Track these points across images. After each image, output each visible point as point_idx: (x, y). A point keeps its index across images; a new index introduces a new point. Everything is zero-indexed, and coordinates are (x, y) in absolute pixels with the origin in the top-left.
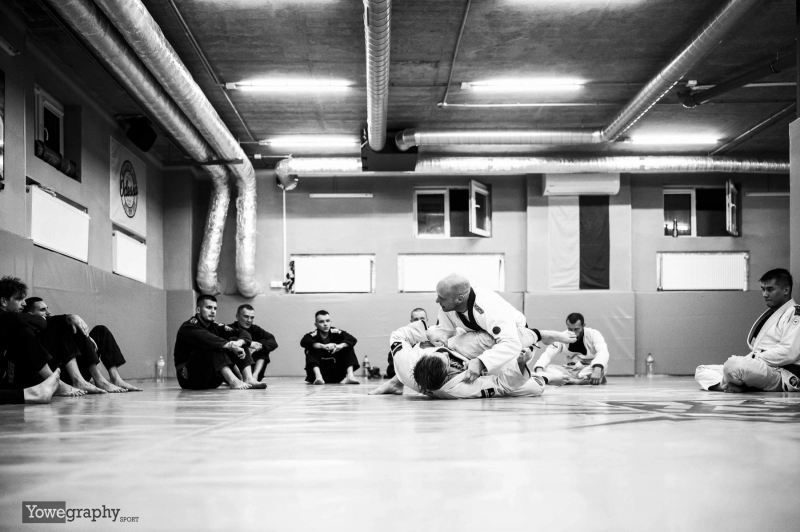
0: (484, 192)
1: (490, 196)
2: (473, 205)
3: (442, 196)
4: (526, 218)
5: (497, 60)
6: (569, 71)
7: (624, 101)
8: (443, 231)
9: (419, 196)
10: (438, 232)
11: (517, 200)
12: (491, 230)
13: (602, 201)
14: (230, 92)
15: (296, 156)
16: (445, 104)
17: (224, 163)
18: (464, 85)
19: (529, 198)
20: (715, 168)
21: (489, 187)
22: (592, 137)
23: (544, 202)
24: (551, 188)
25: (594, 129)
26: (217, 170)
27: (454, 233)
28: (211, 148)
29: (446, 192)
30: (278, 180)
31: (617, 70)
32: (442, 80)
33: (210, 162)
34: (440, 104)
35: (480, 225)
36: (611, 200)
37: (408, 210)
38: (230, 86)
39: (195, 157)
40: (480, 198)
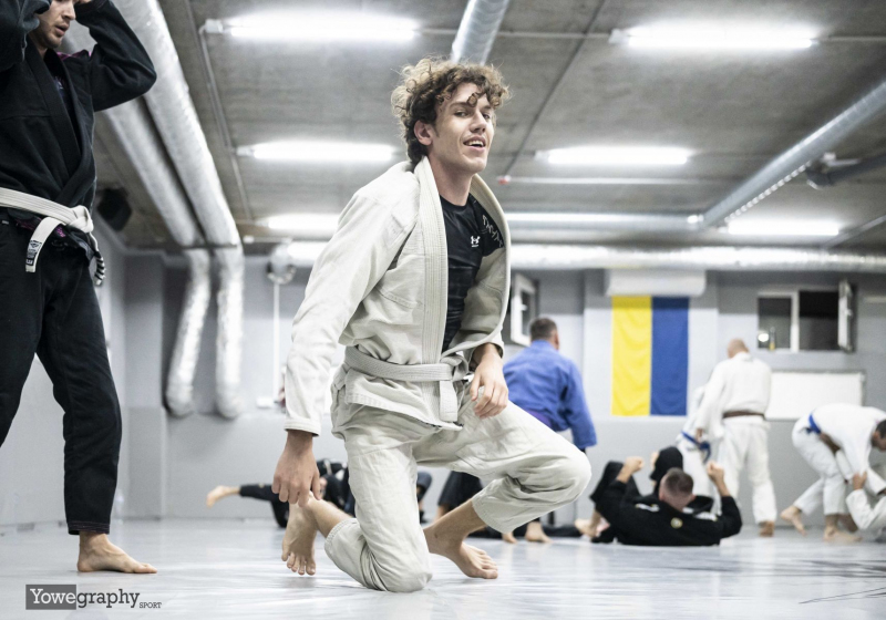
0: (531, 290)
1: (537, 295)
2: (517, 307)
4: (582, 324)
5: (592, 124)
6: (677, 141)
7: (738, 178)
11: (572, 301)
13: (680, 304)
14: (238, 158)
15: (298, 239)
16: (507, 179)
17: (211, 247)
18: (539, 155)
20: (831, 264)
22: (686, 223)
23: (607, 304)
24: (616, 286)
25: (690, 213)
26: (199, 258)
28: (200, 228)
30: (269, 269)
31: (738, 140)
32: (512, 148)
33: (196, 246)
34: (500, 178)
36: (692, 303)
38: (242, 151)
39: (178, 240)
40: (526, 298)
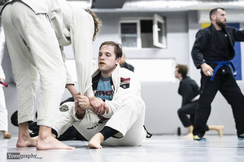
0: (162, 21)
1: (165, 24)
2: (156, 29)
3: (135, 24)
8: (136, 45)
9: (122, 25)
10: (133, 46)
11: (182, 26)
12: (166, 44)
19: (190, 24)
21: (165, 18)
23: (199, 27)
24: (204, 19)
27: (143, 46)
29: (138, 22)
35: (160, 41)
37: (115, 32)
40: (160, 25)
